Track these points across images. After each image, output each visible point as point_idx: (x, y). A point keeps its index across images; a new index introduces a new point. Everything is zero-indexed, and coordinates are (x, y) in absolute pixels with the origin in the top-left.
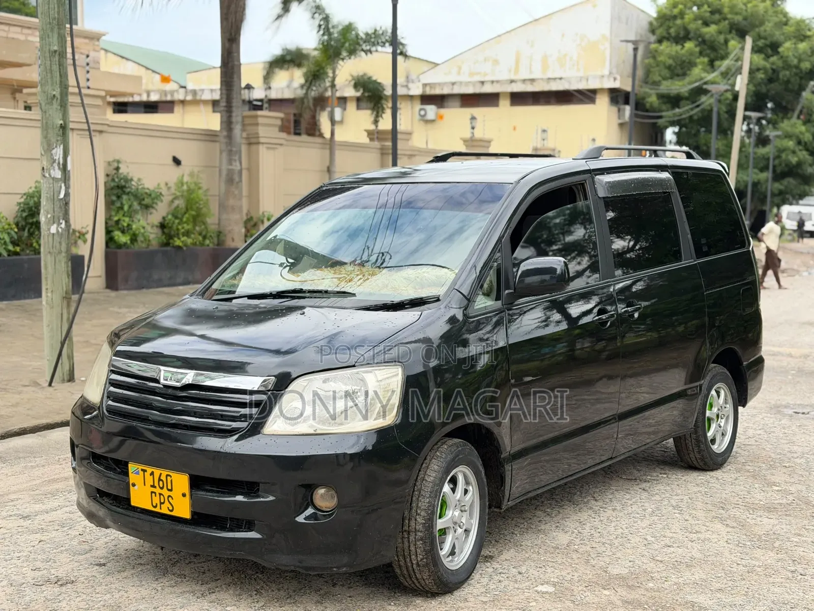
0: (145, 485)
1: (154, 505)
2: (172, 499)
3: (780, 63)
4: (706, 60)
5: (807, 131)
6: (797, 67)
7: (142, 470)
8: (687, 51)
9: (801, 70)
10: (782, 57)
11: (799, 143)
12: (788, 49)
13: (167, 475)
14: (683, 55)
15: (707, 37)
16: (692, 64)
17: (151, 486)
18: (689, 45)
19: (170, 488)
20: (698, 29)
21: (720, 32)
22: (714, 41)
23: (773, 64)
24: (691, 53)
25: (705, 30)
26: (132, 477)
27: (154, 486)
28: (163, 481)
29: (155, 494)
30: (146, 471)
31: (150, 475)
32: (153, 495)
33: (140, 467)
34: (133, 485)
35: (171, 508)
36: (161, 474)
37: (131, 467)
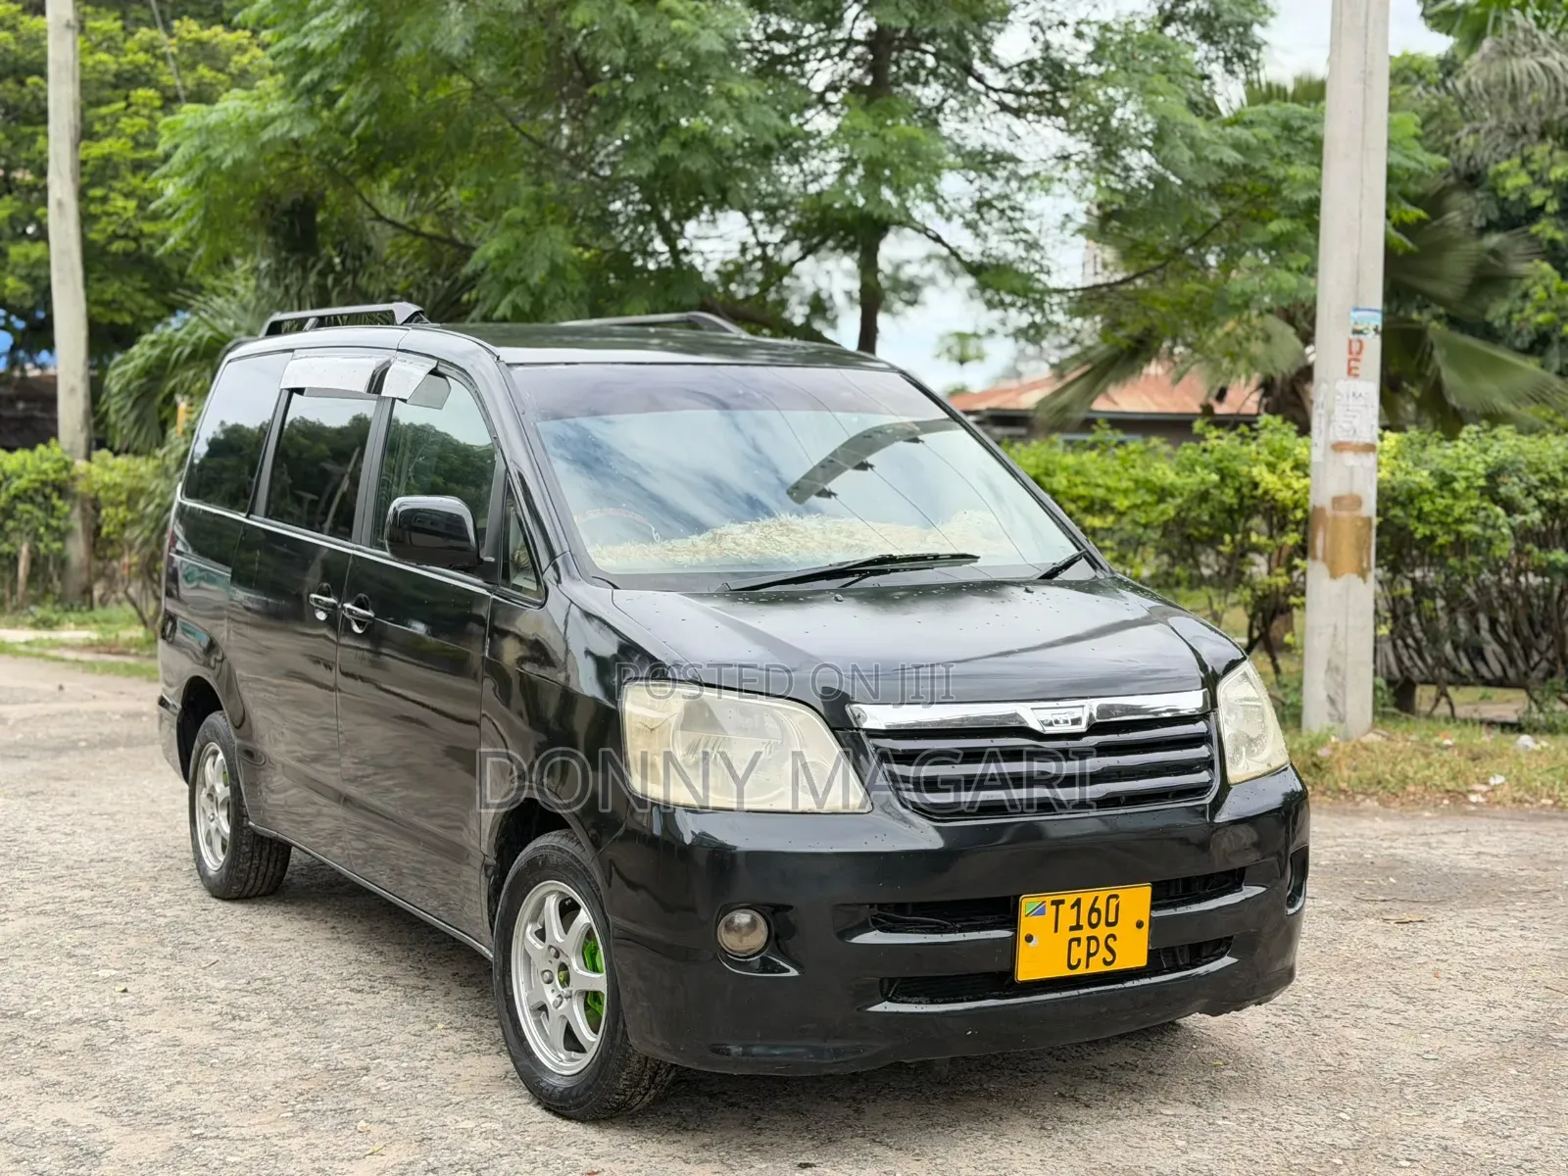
0: (1056, 930)
1: (1074, 963)
2: (1115, 939)
7: (1054, 902)
13: (1109, 898)
19: (1112, 919)
26: (1026, 924)
27: (1078, 927)
28: (1098, 911)
29: (1078, 940)
30: (1062, 902)
31: (1073, 907)
32: (1074, 944)
33: (1049, 898)
34: (1029, 939)
35: (1109, 958)
36: (1096, 899)
37: (1028, 903)
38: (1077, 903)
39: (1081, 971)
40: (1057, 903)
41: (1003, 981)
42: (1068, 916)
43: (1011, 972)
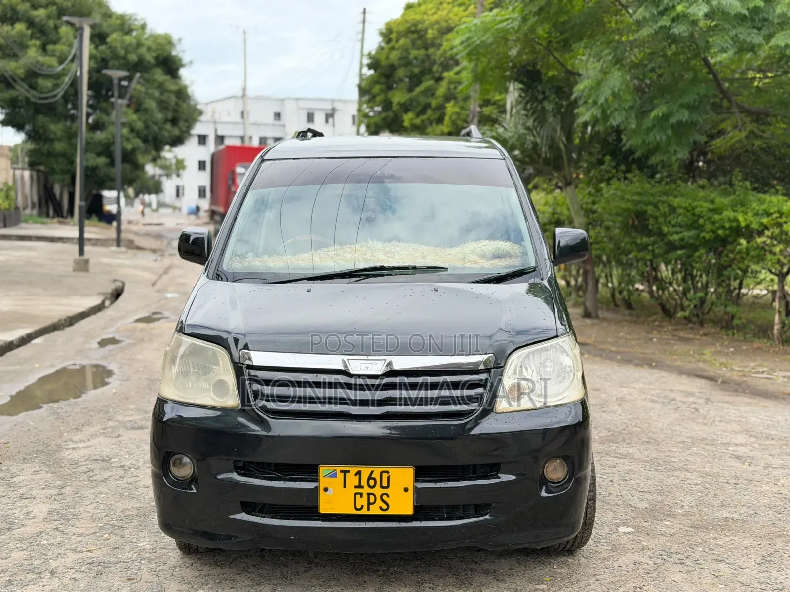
0: (345, 487)
1: (359, 506)
2: (388, 496)
3: (108, 53)
4: (38, 43)
5: (140, 120)
6: (125, 58)
7: (341, 471)
8: (18, 32)
9: (128, 62)
10: (110, 47)
11: (132, 130)
12: (115, 40)
13: (381, 473)
14: (14, 36)
15: (37, 20)
16: (24, 47)
17: (356, 487)
18: (20, 27)
19: (385, 484)
20: (26, 12)
21: (49, 17)
22: (44, 25)
23: (102, 52)
24: (22, 35)
25: (35, 13)
26: (324, 482)
27: (360, 486)
28: (375, 479)
29: (361, 495)
30: (349, 471)
31: (356, 475)
32: (358, 496)
33: (339, 468)
34: (326, 490)
35: (385, 507)
36: (372, 472)
37: (324, 470)
38: (359, 473)
39: (364, 511)
40: (345, 472)
41: (311, 511)
42: (352, 480)
43: (317, 507)
